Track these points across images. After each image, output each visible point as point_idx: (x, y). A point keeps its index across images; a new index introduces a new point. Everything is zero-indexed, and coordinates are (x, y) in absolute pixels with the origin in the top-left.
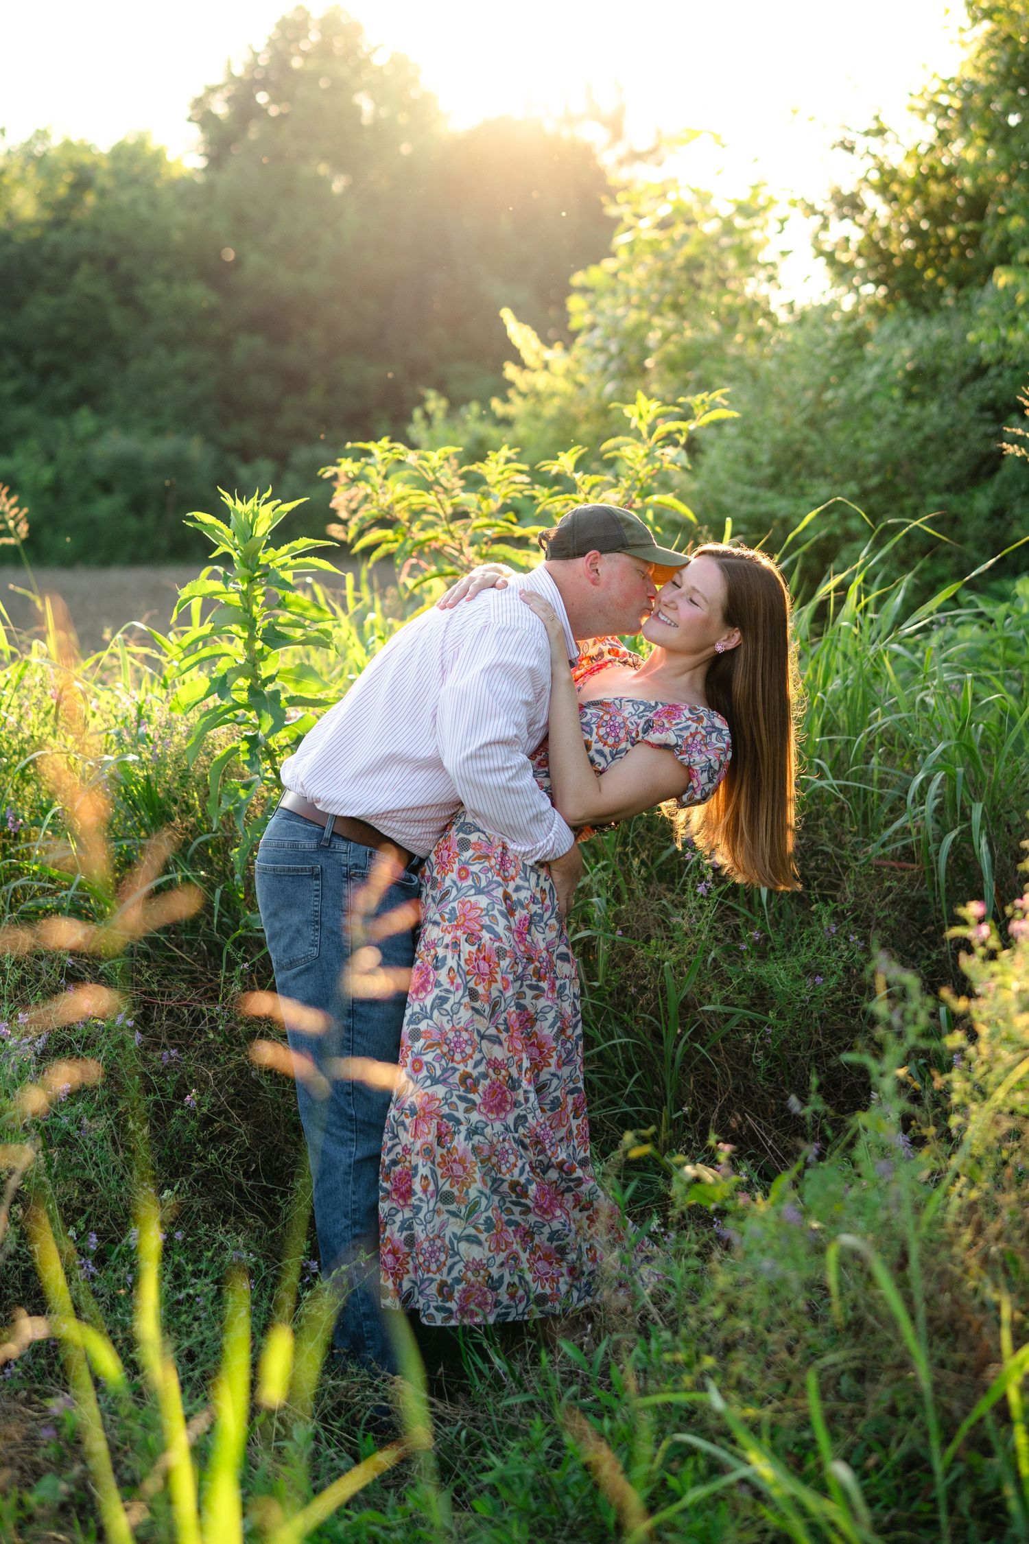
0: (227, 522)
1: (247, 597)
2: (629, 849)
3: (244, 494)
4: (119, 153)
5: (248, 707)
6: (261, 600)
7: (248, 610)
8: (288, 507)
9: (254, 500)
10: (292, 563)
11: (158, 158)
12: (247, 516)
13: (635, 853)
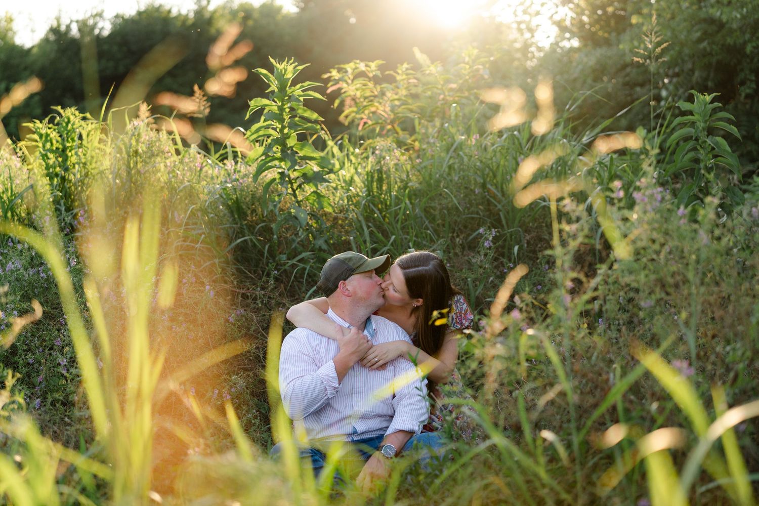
0: (272, 73)
1: (281, 109)
2: (455, 235)
3: (281, 61)
4: (263, 6)
5: (281, 160)
6: (287, 110)
7: (281, 114)
8: (300, 68)
9: (285, 63)
10: (302, 93)
11: (279, 9)
12: (281, 71)
13: (458, 236)
